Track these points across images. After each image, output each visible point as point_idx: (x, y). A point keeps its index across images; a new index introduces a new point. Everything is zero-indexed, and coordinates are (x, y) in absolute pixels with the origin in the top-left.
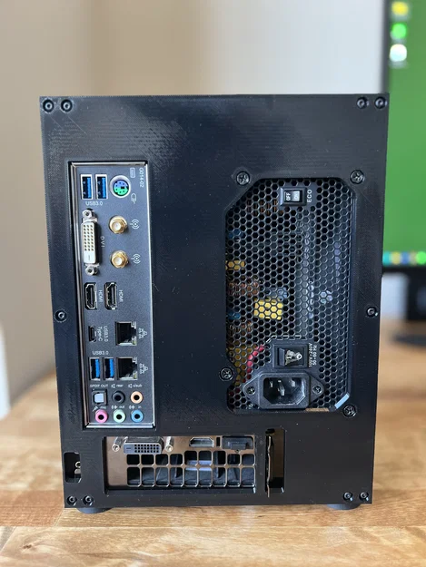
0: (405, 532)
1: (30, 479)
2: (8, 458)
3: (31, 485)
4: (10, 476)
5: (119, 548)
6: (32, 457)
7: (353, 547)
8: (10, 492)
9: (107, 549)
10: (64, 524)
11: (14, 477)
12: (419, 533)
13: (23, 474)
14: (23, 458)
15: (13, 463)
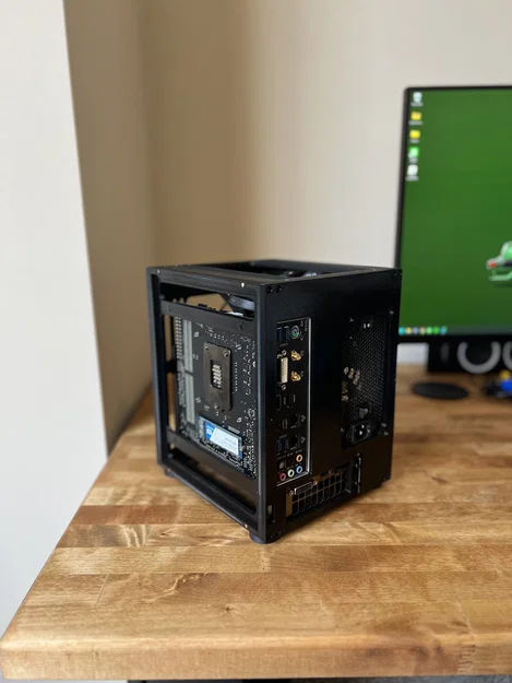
0: (381, 525)
1: (149, 498)
2: (128, 486)
3: (152, 501)
4: (135, 497)
5: (216, 533)
6: (144, 485)
7: (349, 532)
8: (141, 506)
9: (209, 534)
10: (179, 523)
11: (137, 497)
12: (390, 526)
13: (143, 496)
14: (138, 485)
15: (133, 489)
